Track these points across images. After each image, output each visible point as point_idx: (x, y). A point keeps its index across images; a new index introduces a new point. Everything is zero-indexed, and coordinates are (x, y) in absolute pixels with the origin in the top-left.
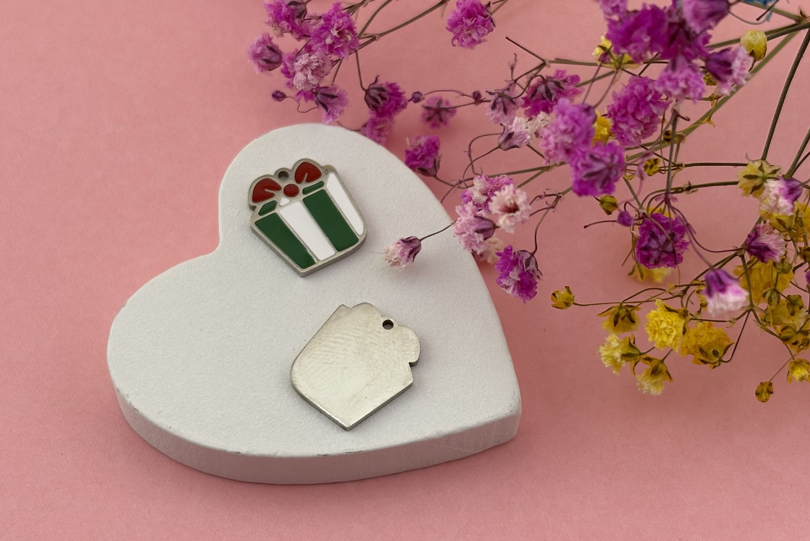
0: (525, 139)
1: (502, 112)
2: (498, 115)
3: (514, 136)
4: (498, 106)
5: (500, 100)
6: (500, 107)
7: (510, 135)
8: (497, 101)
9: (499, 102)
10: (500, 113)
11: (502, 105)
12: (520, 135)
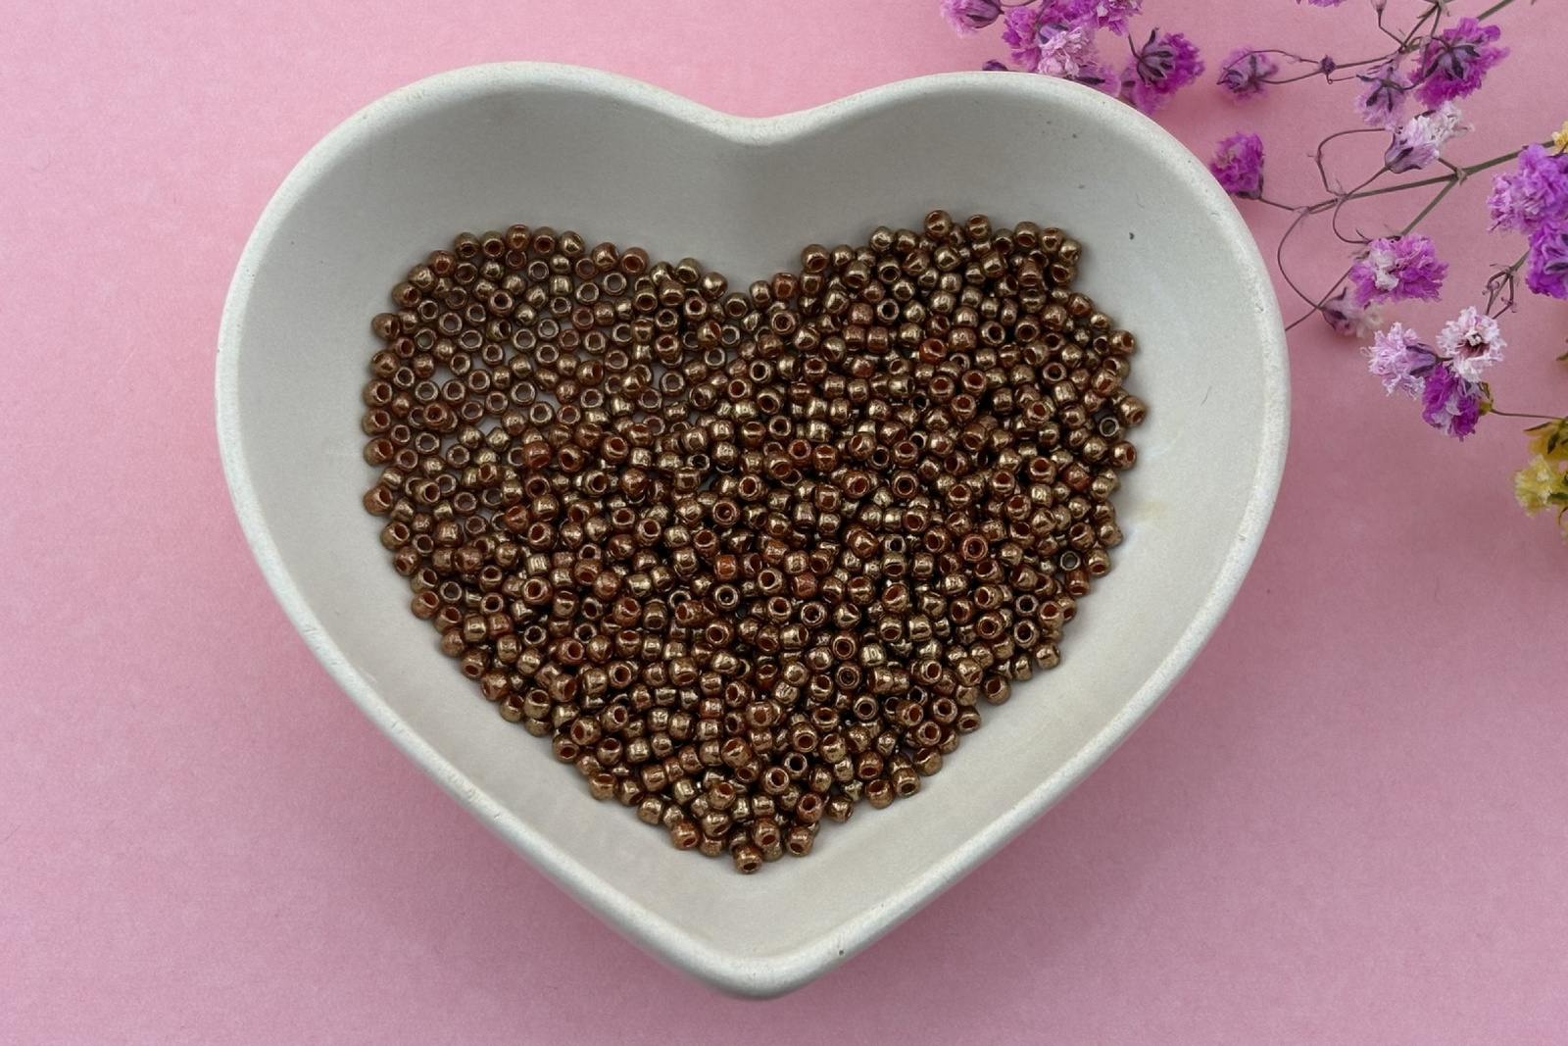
0: (1430, 155)
1: (1386, 109)
2: (1380, 113)
3: (1413, 153)
4: (1380, 101)
5: (1384, 91)
6: (1384, 102)
7: (1407, 152)
8: (1380, 93)
9: (1382, 95)
10: (1380, 111)
11: (1387, 99)
12: (1422, 149)
